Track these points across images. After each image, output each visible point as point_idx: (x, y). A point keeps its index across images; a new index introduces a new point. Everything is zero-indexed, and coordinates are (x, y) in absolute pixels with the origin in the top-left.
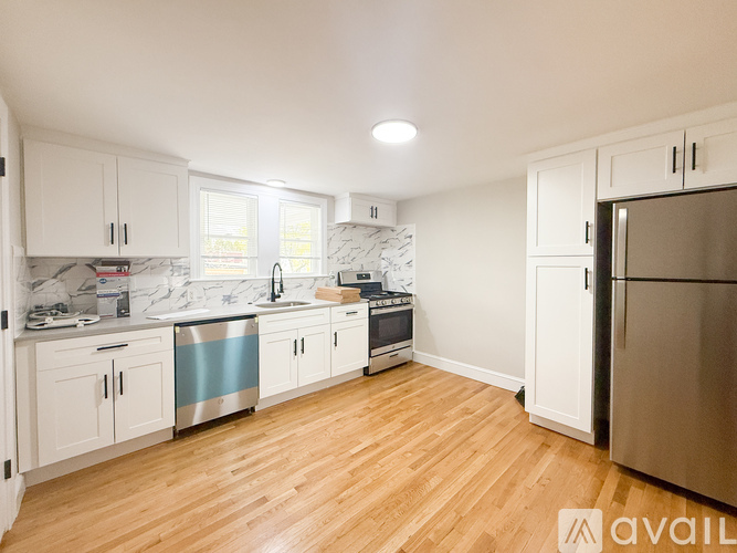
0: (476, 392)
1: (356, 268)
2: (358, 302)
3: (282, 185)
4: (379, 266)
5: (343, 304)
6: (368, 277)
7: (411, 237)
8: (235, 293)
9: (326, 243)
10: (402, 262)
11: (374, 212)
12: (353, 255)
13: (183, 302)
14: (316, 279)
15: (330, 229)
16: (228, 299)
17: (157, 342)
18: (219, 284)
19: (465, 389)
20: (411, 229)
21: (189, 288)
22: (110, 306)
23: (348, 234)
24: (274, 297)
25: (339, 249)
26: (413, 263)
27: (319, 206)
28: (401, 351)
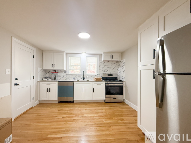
0: (133, 116)
1: (109, 73)
2: (101, 81)
3: (85, 53)
4: (117, 72)
5: (96, 81)
6: (112, 75)
7: (124, 63)
8: (76, 77)
9: (99, 66)
10: (122, 71)
11: (112, 57)
12: (107, 69)
13: (66, 78)
14: (95, 75)
15: (100, 62)
16: (74, 78)
17: (55, 84)
18: (72, 75)
19: (132, 114)
20: (124, 61)
21: (67, 76)
22: (53, 78)
23: (106, 64)
24: (83, 79)
25: (103, 68)
26: (125, 71)
27: (97, 57)
28: (119, 98)
